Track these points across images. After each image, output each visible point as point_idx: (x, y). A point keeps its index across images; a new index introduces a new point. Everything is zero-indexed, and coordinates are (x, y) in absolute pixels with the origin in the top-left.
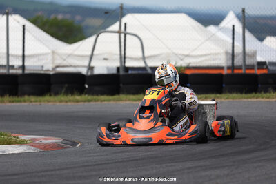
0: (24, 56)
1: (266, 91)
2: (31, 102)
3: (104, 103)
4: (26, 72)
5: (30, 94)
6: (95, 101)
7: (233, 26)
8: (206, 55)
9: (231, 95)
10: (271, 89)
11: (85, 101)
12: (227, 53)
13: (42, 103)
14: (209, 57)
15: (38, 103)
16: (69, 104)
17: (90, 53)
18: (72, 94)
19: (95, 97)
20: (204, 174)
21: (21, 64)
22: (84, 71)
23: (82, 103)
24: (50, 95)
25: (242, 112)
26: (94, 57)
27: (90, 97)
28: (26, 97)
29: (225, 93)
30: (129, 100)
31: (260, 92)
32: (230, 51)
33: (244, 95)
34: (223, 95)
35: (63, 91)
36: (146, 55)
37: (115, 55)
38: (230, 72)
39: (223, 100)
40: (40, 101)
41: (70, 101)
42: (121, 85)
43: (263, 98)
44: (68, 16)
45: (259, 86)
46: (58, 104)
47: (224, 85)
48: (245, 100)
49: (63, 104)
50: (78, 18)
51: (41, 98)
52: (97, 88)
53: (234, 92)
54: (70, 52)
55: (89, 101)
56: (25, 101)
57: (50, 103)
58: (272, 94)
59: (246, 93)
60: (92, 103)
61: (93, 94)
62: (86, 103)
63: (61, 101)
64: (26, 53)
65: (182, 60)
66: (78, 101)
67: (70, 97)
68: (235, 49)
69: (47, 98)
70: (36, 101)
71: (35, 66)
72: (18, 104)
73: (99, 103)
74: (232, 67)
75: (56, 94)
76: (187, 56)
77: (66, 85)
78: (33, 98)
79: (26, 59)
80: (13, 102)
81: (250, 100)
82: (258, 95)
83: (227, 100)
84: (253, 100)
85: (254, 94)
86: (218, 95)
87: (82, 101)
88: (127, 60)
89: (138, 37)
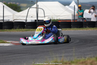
0: (3, 16)
1: (86, 27)
2: (7, 31)
3: (32, 31)
4: (4, 21)
5: (7, 29)
6: (29, 31)
7: (74, 6)
8: (65, 16)
9: (74, 29)
10: (87, 27)
11: (25, 31)
12: (72, 15)
13: (11, 32)
14: (66, 16)
15: (10, 32)
16: (20, 32)
17: (26, 15)
18: (21, 28)
19: (29, 30)
20: (68, 50)
21: (2, 19)
22: (24, 21)
23: (24, 32)
24: (14, 29)
25: (78, 34)
26: (28, 16)
27: (27, 30)
28: (5, 30)
29: (72, 28)
31: (84, 28)
32: (74, 14)
33: (78, 28)
34: (71, 29)
35: (18, 28)
36: (45, 15)
37: (35, 16)
38: (73, 21)
39: (71, 30)
40: (10, 31)
41: (20, 31)
44: (14, 3)
45: (84, 26)
46: (16, 32)
47: (72, 26)
48: (79, 30)
49: (18, 32)
50: (17, 4)
51: (10, 30)
52: (29, 27)
53: (75, 28)
54: (19, 15)
55: (27, 31)
56: (5, 31)
57: (14, 32)
58: (88, 28)
59: (79, 28)
60: (28, 31)
61: (28, 29)
62: (26, 32)
63: (17, 31)
64: (4, 15)
65: (57, 17)
66: (23, 31)
67: (20, 30)
68: (75, 13)
69: (12, 30)
70: (9, 31)
71: (7, 20)
72: (3, 32)
73: (30, 31)
74: (74, 20)
75: (16, 29)
76: (59, 16)
77: (19, 26)
78: (8, 30)
79: (4, 17)
80: (1, 31)
81: (80, 30)
82: (83, 28)
83: (73, 30)
84: (81, 30)
85: (82, 28)
86: (70, 29)
87: (24, 31)
88: (38, 17)
89: (43, 9)
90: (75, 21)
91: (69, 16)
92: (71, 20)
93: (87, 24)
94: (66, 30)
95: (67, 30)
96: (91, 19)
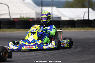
30: (9, 31)
42: (2, 25)
43: (67, 30)
45: (61, 25)
89: (7, 5)
93: (66, 23)
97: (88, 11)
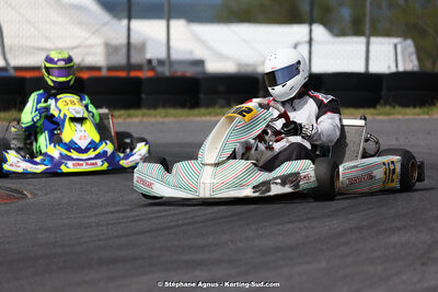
90: (133, 74)
91: (93, 50)
92: (98, 69)
93: (222, 88)
94: (129, 116)
95: (137, 120)
96: (200, 63)
97: (307, 38)
